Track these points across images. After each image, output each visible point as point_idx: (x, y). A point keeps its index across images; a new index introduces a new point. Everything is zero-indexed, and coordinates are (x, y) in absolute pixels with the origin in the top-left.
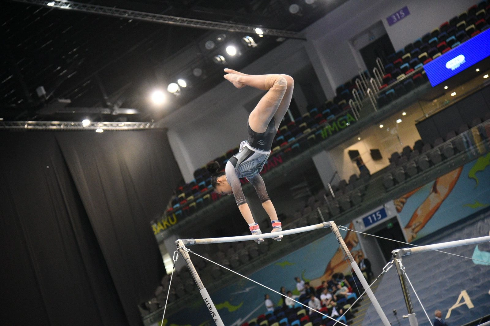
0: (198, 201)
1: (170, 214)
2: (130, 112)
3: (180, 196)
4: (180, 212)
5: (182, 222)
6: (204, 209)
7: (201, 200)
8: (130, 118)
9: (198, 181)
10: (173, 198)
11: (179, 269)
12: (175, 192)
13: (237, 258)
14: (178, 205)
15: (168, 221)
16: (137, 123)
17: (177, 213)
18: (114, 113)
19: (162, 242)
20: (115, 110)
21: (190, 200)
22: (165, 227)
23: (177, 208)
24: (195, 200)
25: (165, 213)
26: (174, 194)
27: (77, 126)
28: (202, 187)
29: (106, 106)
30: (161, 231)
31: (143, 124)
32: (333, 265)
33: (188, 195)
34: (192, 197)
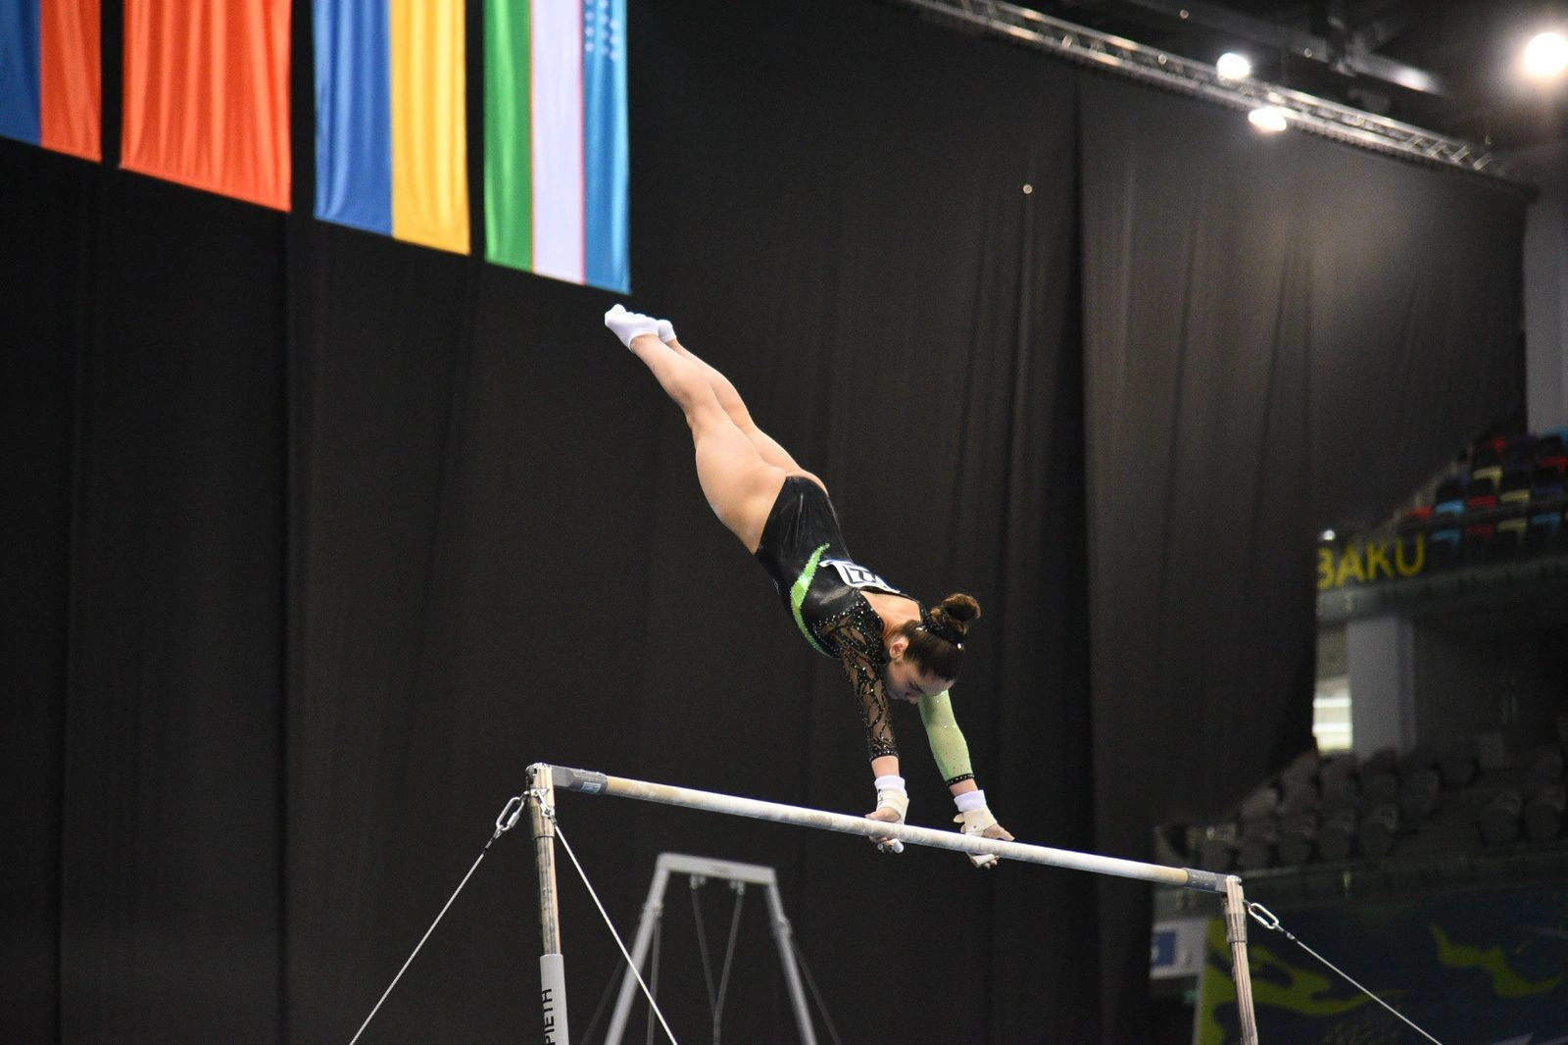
0: (1538, 520)
1: (1408, 530)
2: (1412, 79)
3: (1481, 474)
4: (1454, 536)
5: (1442, 580)
6: (1549, 562)
7: (1555, 519)
8: (1401, 105)
10: (1455, 470)
11: (1366, 755)
12: (1471, 450)
14: (1456, 507)
15: (1390, 556)
16: (1419, 134)
17: (1441, 536)
18: (1341, 68)
19: (1339, 625)
20: (1351, 54)
21: (1513, 504)
22: (1372, 573)
23: (1450, 514)
24: (1530, 512)
25: (1397, 516)
26: (1462, 457)
27: (1174, 72)
29: (1321, 30)
30: (1352, 582)
31: (1442, 142)
33: (1510, 482)
34: (1523, 496)
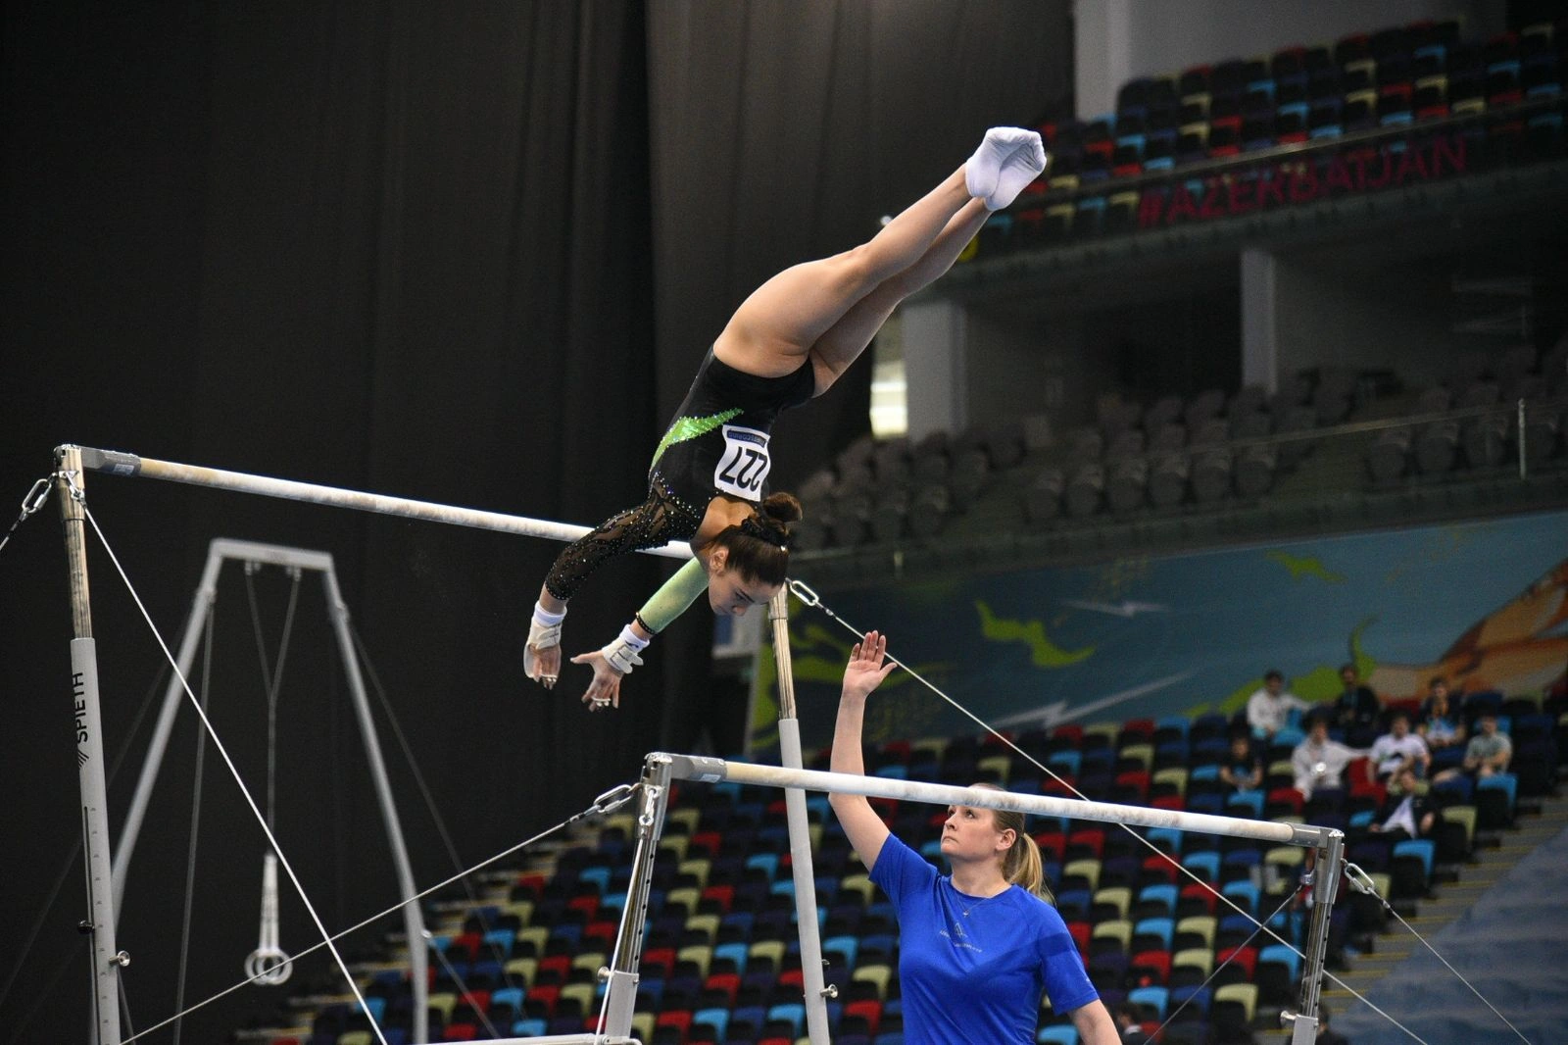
0: (1086, 205)
4: (1005, 221)
5: (996, 265)
6: (1094, 247)
7: (1100, 204)
9: (1126, 122)
13: (1139, 477)
21: (1062, 189)
24: (1077, 198)
28: (1127, 156)
32: (1485, 639)
33: (1059, 168)
34: (1070, 182)
